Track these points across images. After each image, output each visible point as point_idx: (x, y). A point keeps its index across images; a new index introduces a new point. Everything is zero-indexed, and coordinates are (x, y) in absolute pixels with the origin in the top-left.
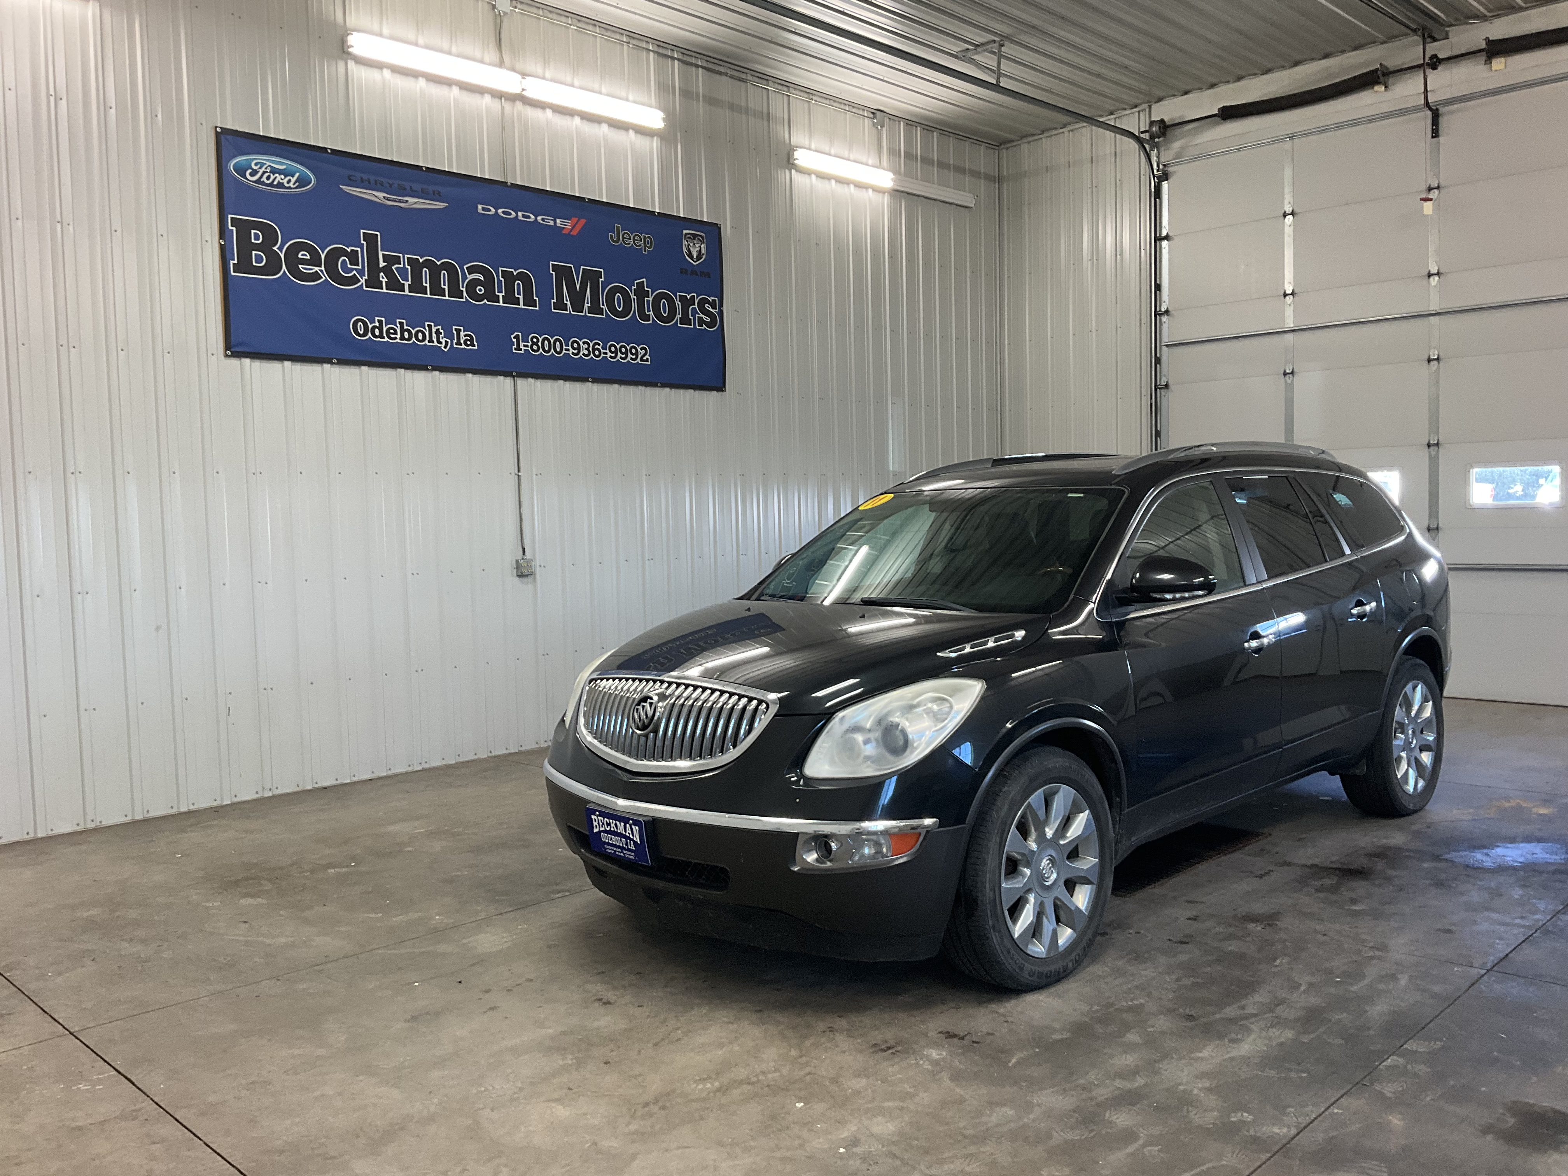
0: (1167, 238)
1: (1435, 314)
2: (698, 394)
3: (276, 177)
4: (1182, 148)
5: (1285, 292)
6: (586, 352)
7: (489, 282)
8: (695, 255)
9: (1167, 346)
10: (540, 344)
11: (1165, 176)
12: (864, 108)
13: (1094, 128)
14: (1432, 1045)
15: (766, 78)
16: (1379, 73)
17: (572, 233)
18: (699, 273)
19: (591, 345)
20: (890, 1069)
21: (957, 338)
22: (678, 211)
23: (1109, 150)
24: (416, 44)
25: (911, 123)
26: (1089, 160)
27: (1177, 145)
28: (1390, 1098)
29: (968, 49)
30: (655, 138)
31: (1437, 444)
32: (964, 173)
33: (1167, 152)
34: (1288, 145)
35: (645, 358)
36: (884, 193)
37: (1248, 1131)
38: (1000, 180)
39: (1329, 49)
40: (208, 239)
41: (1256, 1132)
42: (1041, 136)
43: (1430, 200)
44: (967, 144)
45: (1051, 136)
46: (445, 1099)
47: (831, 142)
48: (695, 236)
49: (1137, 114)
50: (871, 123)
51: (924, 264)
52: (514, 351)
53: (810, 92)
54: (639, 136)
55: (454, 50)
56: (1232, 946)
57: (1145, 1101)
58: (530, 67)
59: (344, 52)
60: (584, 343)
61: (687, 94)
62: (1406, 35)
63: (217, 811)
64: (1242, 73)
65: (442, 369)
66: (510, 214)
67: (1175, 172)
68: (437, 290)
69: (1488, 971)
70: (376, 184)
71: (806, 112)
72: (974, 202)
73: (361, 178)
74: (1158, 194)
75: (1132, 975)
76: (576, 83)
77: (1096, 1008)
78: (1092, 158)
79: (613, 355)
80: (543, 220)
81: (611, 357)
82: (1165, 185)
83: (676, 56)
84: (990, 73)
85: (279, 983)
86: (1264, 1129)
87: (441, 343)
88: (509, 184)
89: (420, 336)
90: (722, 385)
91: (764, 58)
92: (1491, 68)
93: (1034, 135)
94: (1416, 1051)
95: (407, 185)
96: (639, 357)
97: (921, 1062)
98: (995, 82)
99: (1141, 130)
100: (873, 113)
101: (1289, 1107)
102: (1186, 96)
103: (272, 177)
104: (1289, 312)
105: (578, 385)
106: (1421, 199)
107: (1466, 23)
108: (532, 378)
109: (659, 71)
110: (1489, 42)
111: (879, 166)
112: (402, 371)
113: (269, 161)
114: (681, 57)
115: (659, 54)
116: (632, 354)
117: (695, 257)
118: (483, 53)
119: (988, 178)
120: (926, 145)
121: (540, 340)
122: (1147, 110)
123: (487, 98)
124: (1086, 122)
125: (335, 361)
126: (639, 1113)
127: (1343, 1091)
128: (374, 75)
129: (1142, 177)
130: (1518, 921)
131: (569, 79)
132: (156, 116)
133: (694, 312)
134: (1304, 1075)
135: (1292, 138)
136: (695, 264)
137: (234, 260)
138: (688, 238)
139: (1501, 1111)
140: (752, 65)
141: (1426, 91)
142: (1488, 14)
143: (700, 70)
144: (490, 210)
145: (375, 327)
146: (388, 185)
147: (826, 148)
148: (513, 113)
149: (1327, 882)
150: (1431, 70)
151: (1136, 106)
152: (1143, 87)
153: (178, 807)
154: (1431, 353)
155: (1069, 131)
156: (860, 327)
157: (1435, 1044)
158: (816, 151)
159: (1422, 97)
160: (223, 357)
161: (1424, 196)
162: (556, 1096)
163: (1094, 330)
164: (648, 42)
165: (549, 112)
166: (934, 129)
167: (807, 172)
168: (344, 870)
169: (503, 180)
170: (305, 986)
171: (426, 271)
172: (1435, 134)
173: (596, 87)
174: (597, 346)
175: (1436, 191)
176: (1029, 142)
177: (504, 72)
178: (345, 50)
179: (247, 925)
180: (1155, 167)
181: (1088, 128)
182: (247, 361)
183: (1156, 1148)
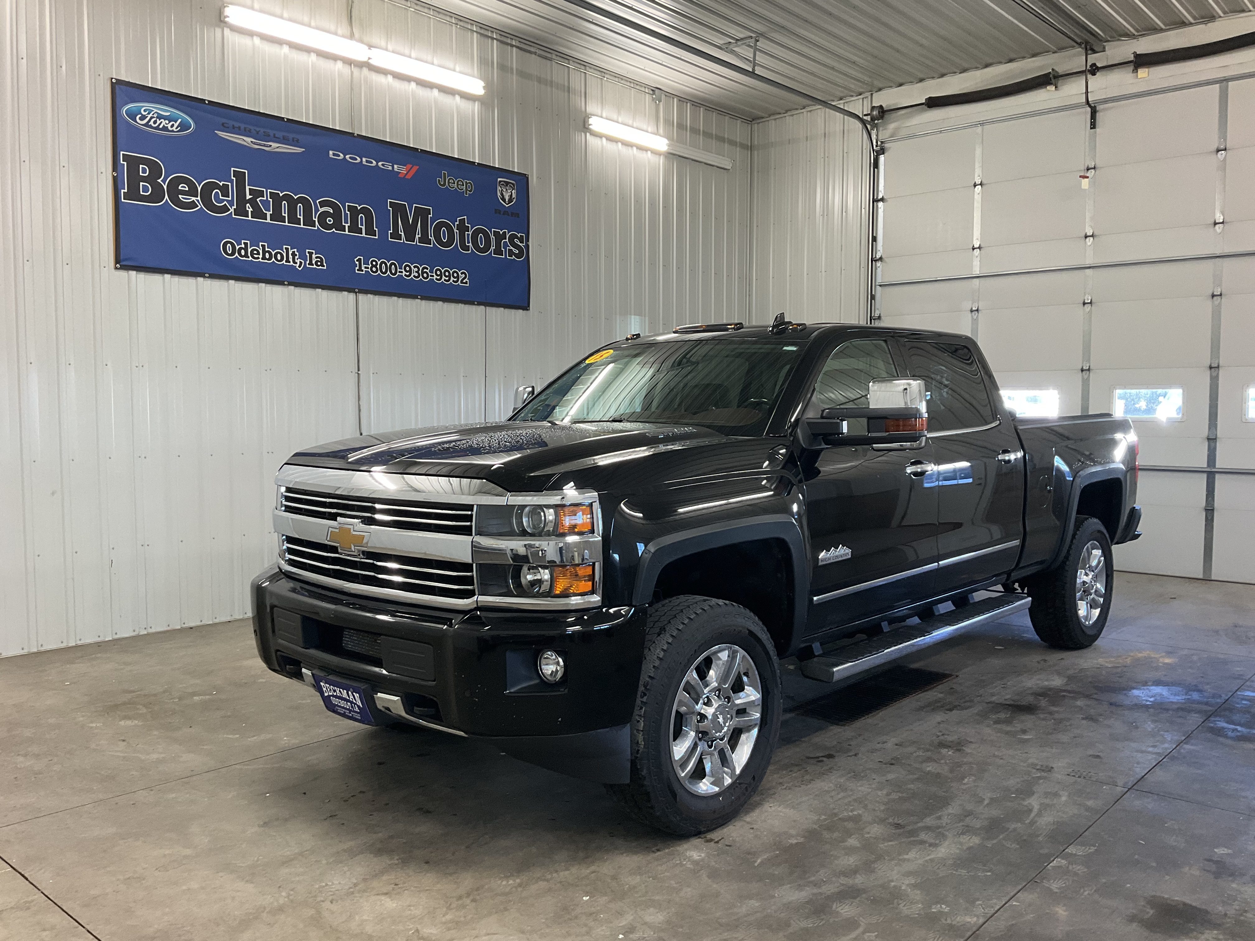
0: (882, 200)
1: (1089, 268)
2: (507, 311)
3: (161, 122)
4: (897, 129)
5: (973, 246)
6: (417, 275)
7: (337, 215)
8: (507, 198)
9: (880, 286)
10: (378, 266)
11: (882, 151)
12: (646, 86)
13: (827, 109)
14: (1087, 849)
15: (567, 57)
16: (1051, 76)
17: (406, 177)
18: (510, 214)
19: (421, 269)
20: (659, 868)
21: (715, 274)
22: (494, 162)
23: (838, 128)
24: (281, 17)
25: (683, 99)
26: (823, 135)
27: (892, 126)
28: (1057, 892)
29: (730, 42)
30: (477, 103)
31: (1089, 370)
32: (724, 142)
33: (884, 131)
34: (979, 129)
35: (464, 281)
36: (660, 155)
37: (946, 920)
38: (751, 148)
39: (1013, 56)
40: (103, 170)
41: (952, 921)
42: (785, 115)
43: (1087, 177)
44: (727, 118)
45: (792, 115)
46: (292, 892)
47: (619, 113)
48: (507, 183)
49: (861, 100)
50: (651, 98)
51: (691, 213)
52: (357, 272)
53: (602, 71)
54: (463, 100)
55: (313, 24)
56: (930, 767)
57: (864, 895)
58: (375, 40)
59: (221, 21)
60: (415, 267)
61: (503, 68)
62: (1073, 47)
63: (100, 646)
64: (945, 71)
65: (297, 285)
66: (356, 159)
67: (890, 148)
68: (293, 219)
69: (1129, 789)
70: (245, 130)
71: (599, 86)
72: (731, 166)
73: (233, 125)
74: (876, 165)
75: (851, 790)
76: (413, 55)
77: (823, 817)
78: (825, 134)
79: (439, 278)
80: (383, 165)
81: (436, 279)
82: (882, 158)
83: (495, 37)
84: (747, 62)
85: (152, 793)
86: (958, 918)
87: (296, 263)
88: (356, 135)
89: (279, 257)
90: (527, 305)
91: (566, 42)
92: (1137, 76)
93: (780, 114)
94: (1075, 855)
95: (271, 133)
96: (460, 279)
97: (685, 863)
98: (751, 70)
99: (864, 113)
100: (653, 90)
101: (978, 900)
102: (900, 88)
103: (158, 122)
104: (976, 263)
105: (409, 301)
106: (1080, 177)
107: (1119, 40)
108: (371, 294)
109: (481, 48)
110: (1137, 56)
111: (657, 133)
112: (263, 285)
113: (156, 109)
114: (499, 37)
115: (481, 34)
116: (454, 277)
117: (507, 200)
118: (337, 27)
119: (743, 146)
120: (694, 118)
121: (379, 263)
122: (869, 97)
123: (339, 64)
124: (821, 105)
125: (207, 275)
126: (454, 906)
127: (1020, 887)
128: (246, 41)
129: (864, 151)
130: (1150, 749)
131: (407, 52)
132: (61, 67)
133: (506, 245)
134: (989, 874)
135: (982, 124)
136: (507, 206)
137: (124, 189)
138: (502, 184)
139: (1142, 903)
140: (556, 46)
141: (1087, 92)
142: (1136, 34)
143: (514, 49)
144: (339, 156)
145: (240, 249)
146: (255, 132)
147: (615, 117)
148: (361, 78)
149: (1002, 716)
150: (1090, 75)
151: (860, 94)
152: (866, 78)
153: (68, 643)
154: (1086, 298)
155: (808, 111)
156: (639, 261)
157: (1089, 849)
158: (607, 119)
159: (1084, 96)
160: (113, 270)
161: (1082, 174)
162: (385, 891)
163: (823, 271)
164: (472, 24)
165: (390, 78)
166: (700, 105)
167: (599, 136)
168: (207, 697)
169: (351, 132)
170: (174, 795)
171: (285, 204)
172: (1093, 126)
173: (429, 58)
174: (425, 270)
175: (1092, 170)
176: (775, 119)
177: (353, 43)
178: (222, 19)
179: (125, 743)
180: (874, 143)
181: (823, 110)
182: (133, 273)
183: (874, 934)
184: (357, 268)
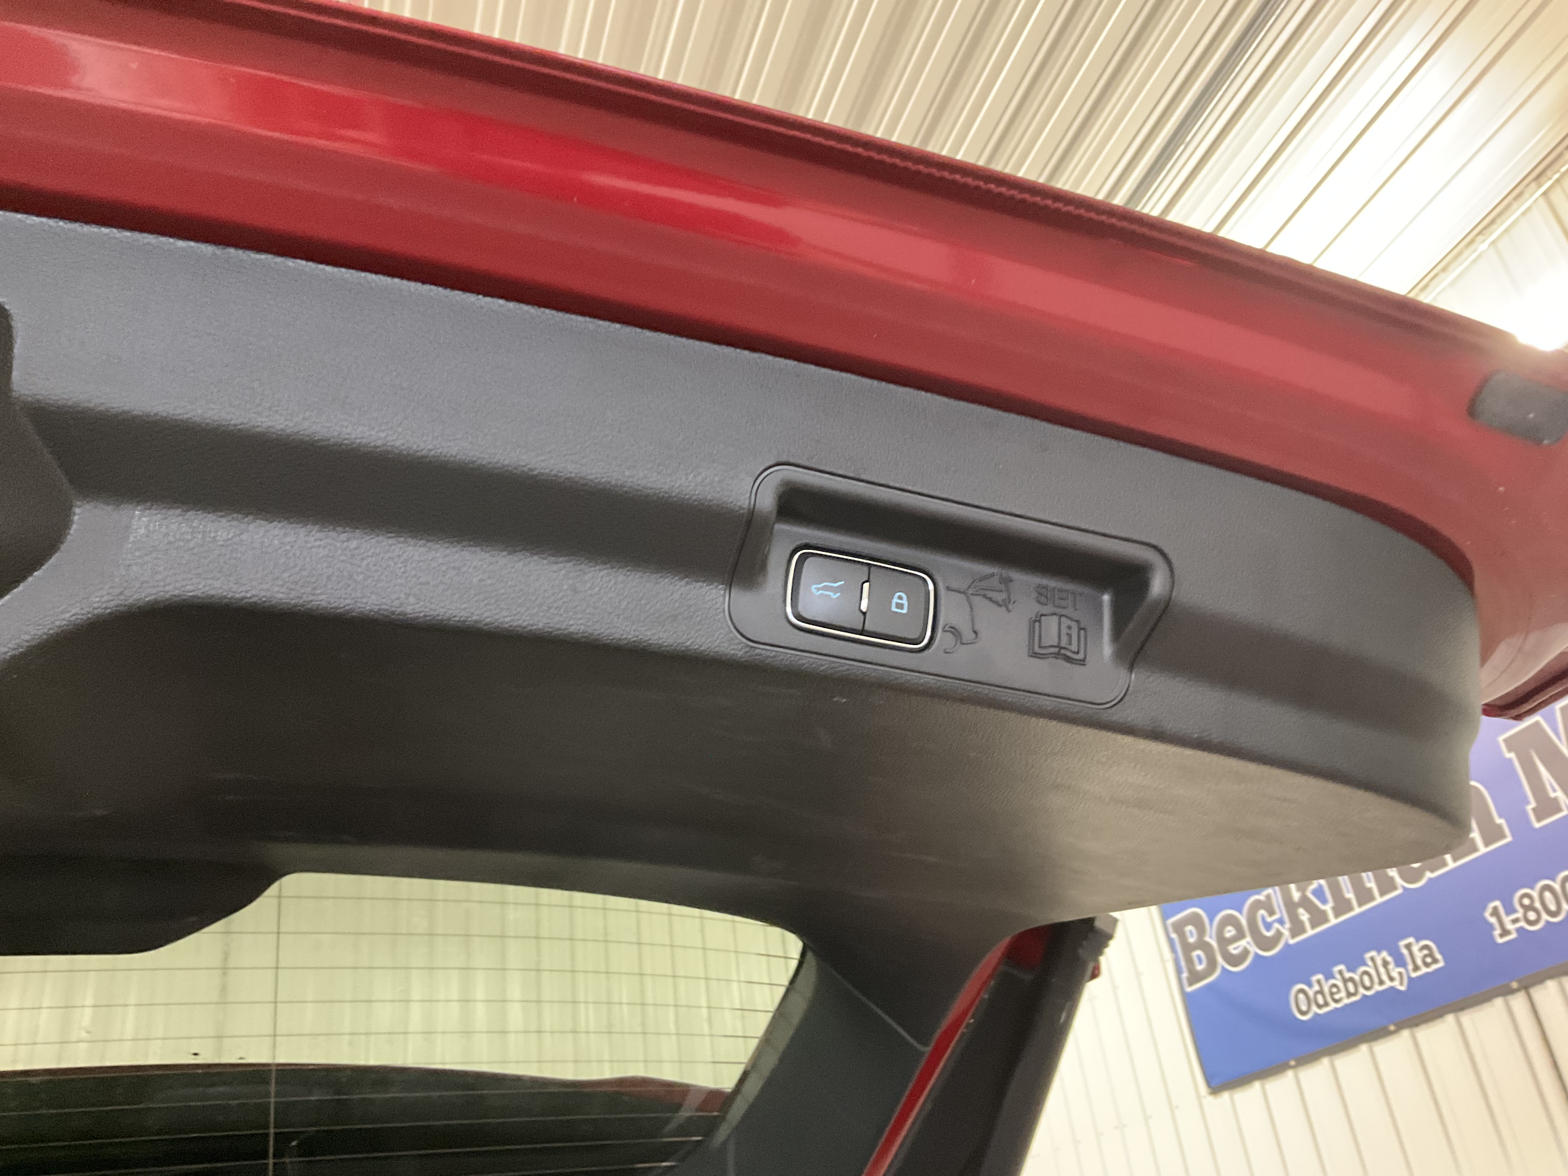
10: (1538, 905)
65: (1410, 1024)
121: (1535, 894)
125: (1293, 1063)
137: (1184, 972)
145: (1316, 994)
160: (1209, 1096)
184: (1497, 932)
